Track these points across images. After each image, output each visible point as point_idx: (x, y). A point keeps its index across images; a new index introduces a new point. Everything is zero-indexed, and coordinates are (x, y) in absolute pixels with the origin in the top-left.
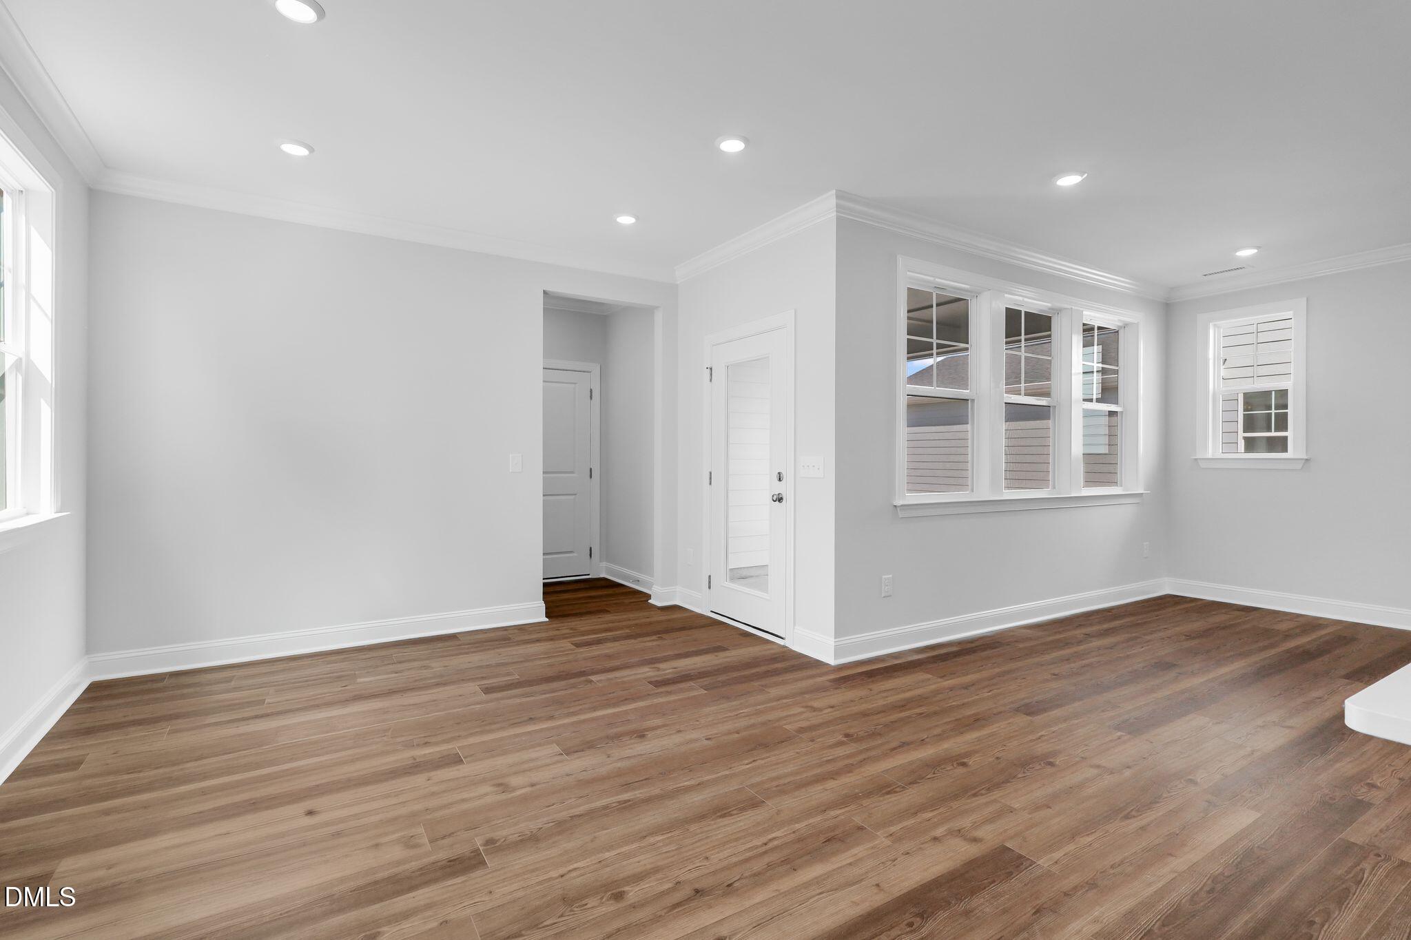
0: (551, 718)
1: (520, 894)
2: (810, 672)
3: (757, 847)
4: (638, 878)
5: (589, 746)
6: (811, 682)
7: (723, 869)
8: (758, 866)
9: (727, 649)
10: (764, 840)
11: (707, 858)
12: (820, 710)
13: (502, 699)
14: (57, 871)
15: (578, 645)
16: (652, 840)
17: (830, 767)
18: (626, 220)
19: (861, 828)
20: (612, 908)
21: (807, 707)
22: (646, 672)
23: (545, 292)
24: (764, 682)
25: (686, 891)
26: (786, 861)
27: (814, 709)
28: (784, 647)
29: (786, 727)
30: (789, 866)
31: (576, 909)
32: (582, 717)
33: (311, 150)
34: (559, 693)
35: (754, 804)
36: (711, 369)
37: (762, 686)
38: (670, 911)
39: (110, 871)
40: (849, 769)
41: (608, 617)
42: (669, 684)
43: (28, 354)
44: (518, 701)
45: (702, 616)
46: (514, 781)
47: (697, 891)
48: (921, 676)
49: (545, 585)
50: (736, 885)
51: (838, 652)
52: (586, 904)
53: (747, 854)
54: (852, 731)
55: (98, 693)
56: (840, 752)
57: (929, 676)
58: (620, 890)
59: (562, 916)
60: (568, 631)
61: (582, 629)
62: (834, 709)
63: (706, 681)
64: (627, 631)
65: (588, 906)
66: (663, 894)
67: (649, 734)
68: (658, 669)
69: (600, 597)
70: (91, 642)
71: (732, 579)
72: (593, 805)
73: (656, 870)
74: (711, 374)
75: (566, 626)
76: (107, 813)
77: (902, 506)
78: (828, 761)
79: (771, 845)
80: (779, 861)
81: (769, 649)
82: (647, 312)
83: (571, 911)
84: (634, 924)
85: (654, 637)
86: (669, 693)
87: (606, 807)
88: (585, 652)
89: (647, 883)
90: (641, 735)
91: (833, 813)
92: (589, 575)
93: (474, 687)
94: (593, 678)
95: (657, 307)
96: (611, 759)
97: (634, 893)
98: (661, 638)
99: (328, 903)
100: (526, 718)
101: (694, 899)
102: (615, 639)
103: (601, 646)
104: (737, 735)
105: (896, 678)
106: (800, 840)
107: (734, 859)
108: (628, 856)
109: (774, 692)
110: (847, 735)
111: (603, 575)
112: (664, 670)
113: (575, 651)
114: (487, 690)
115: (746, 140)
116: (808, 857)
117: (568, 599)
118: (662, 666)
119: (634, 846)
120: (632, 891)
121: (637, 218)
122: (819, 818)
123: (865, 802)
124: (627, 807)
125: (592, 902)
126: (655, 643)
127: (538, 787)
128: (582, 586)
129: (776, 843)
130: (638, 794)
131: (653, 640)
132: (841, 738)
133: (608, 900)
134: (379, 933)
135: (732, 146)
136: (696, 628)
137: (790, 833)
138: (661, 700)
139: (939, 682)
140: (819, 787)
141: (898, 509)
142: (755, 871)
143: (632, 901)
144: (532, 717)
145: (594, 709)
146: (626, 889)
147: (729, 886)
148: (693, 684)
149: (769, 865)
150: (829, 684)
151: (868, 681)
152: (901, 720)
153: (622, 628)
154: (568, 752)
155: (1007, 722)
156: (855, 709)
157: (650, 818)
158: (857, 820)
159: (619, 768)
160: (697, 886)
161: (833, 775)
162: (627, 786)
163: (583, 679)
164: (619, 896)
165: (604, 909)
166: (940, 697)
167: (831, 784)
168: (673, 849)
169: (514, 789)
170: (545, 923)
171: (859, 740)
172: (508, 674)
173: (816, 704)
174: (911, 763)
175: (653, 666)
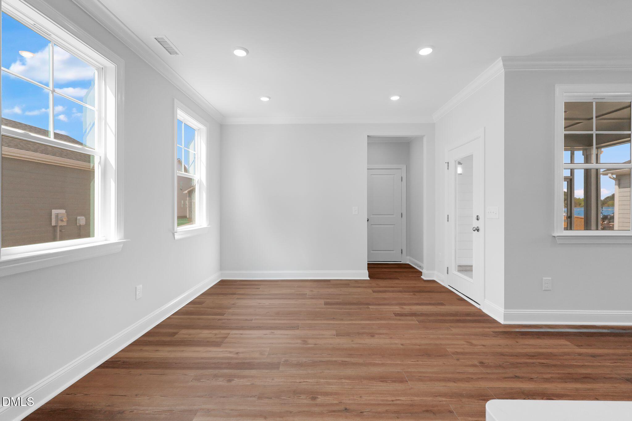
0: (342, 320)
1: (281, 383)
2: (484, 325)
3: (387, 400)
4: (326, 394)
5: (348, 335)
6: (481, 330)
7: (364, 404)
8: (381, 409)
9: (445, 305)
10: (394, 398)
11: (361, 397)
12: (476, 345)
13: (328, 308)
14: (180, 332)
15: (374, 292)
16: (344, 381)
17: (457, 376)
18: (395, 98)
19: (451, 412)
20: (307, 402)
21: (467, 342)
22: (397, 309)
23: (368, 136)
24: (452, 324)
25: (342, 407)
26: (395, 412)
27: (472, 344)
28: (480, 309)
29: (448, 350)
30: (397, 415)
31: (296, 397)
32: (354, 322)
33: (270, 98)
34: (353, 310)
35: (402, 381)
36: (448, 163)
37: (451, 326)
38: (329, 412)
39: (189, 336)
40: (468, 380)
41: (397, 281)
42: (403, 316)
43: (200, 178)
44: (334, 310)
45: (444, 287)
46: (310, 341)
47: (346, 409)
48: (563, 342)
49: (368, 264)
50: (365, 413)
51: (506, 317)
52: (300, 397)
53: (380, 402)
54: (484, 361)
55: (223, 283)
56: (471, 370)
57: (569, 343)
58: (316, 396)
59: (289, 397)
60: (375, 285)
61: (382, 285)
62: (484, 347)
63: (421, 318)
64: (401, 289)
65: (301, 398)
66: (332, 405)
67: (377, 336)
68: (403, 308)
69: (401, 272)
70: (222, 267)
71: (459, 271)
72: (331, 359)
73: (336, 394)
74: (448, 166)
75: (375, 283)
76: (199, 319)
77: (558, 236)
78: (459, 373)
79: (395, 402)
80: (394, 411)
81: (469, 309)
82: (419, 139)
83: (294, 397)
84: (312, 412)
85: (412, 294)
86: (400, 320)
87: (336, 361)
88: (376, 295)
89: (328, 398)
90: (372, 335)
91: (440, 399)
92: (401, 262)
93: (322, 302)
94: (370, 307)
95: (424, 136)
96: (352, 342)
97: (320, 399)
98: (414, 294)
99: (228, 365)
100: (332, 318)
101: (342, 412)
102: (393, 292)
103: (384, 294)
104: (418, 347)
105: (541, 339)
106: (412, 405)
107: (372, 402)
108: (329, 384)
109: (454, 331)
110: (481, 363)
111: (407, 263)
112: (405, 309)
113: (372, 294)
114: (326, 304)
115: (432, 47)
116: (410, 415)
117: (385, 271)
118: (405, 307)
119: (335, 381)
120: (321, 398)
121: (400, 96)
122: (430, 399)
123: (464, 400)
124: (344, 364)
125: (303, 397)
126: (410, 296)
127: (317, 345)
128: (395, 266)
129: (398, 402)
130: (353, 360)
131: (410, 295)
132: (476, 362)
133: (309, 398)
134: (233, 380)
135: (425, 52)
136: (437, 292)
137: (409, 401)
138: (394, 322)
139: (574, 348)
140: (443, 384)
141: (556, 238)
142: (378, 411)
143: (318, 402)
144: (335, 318)
145: (361, 320)
146: (319, 397)
147: (361, 412)
148: (414, 318)
149: (387, 411)
150: (492, 333)
151: (520, 337)
152: (526, 363)
153: (399, 287)
154: (337, 335)
155: (613, 385)
156: (499, 350)
157: (350, 372)
158: (452, 407)
159: (353, 347)
160: (348, 407)
161: (455, 380)
162: (350, 356)
163: (366, 306)
164: (314, 399)
165: (305, 401)
166: (565, 357)
167: (451, 384)
168: (350, 388)
169: (308, 344)
170: (282, 398)
171: (488, 367)
172: (338, 299)
173: (474, 342)
174: (512, 389)
175: (401, 306)
